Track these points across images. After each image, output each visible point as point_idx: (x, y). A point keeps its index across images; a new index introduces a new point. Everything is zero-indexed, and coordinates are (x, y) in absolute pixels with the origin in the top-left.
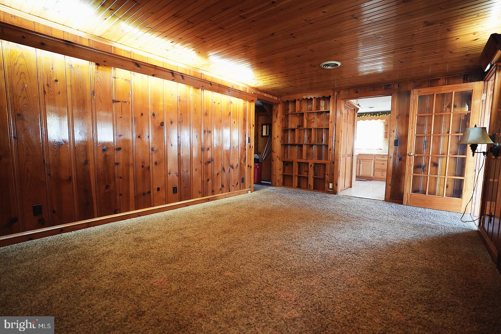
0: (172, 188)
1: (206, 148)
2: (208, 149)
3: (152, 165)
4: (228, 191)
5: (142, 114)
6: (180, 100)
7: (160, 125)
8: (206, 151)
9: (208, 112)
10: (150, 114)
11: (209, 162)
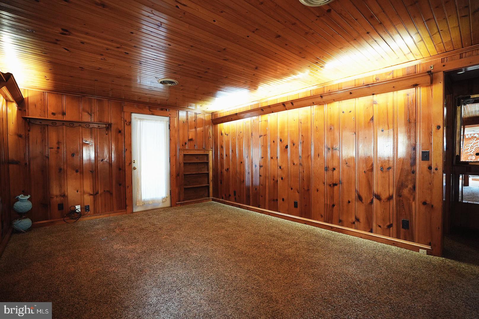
0: (293, 203)
1: (331, 167)
2: (334, 169)
3: (279, 180)
4: (368, 231)
5: (274, 142)
6: (301, 123)
7: (285, 148)
8: (331, 172)
9: (333, 126)
10: (279, 140)
11: (335, 185)
